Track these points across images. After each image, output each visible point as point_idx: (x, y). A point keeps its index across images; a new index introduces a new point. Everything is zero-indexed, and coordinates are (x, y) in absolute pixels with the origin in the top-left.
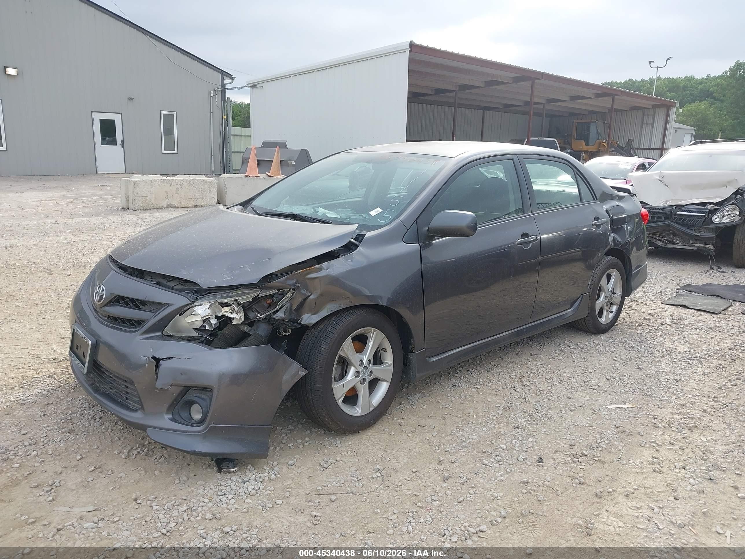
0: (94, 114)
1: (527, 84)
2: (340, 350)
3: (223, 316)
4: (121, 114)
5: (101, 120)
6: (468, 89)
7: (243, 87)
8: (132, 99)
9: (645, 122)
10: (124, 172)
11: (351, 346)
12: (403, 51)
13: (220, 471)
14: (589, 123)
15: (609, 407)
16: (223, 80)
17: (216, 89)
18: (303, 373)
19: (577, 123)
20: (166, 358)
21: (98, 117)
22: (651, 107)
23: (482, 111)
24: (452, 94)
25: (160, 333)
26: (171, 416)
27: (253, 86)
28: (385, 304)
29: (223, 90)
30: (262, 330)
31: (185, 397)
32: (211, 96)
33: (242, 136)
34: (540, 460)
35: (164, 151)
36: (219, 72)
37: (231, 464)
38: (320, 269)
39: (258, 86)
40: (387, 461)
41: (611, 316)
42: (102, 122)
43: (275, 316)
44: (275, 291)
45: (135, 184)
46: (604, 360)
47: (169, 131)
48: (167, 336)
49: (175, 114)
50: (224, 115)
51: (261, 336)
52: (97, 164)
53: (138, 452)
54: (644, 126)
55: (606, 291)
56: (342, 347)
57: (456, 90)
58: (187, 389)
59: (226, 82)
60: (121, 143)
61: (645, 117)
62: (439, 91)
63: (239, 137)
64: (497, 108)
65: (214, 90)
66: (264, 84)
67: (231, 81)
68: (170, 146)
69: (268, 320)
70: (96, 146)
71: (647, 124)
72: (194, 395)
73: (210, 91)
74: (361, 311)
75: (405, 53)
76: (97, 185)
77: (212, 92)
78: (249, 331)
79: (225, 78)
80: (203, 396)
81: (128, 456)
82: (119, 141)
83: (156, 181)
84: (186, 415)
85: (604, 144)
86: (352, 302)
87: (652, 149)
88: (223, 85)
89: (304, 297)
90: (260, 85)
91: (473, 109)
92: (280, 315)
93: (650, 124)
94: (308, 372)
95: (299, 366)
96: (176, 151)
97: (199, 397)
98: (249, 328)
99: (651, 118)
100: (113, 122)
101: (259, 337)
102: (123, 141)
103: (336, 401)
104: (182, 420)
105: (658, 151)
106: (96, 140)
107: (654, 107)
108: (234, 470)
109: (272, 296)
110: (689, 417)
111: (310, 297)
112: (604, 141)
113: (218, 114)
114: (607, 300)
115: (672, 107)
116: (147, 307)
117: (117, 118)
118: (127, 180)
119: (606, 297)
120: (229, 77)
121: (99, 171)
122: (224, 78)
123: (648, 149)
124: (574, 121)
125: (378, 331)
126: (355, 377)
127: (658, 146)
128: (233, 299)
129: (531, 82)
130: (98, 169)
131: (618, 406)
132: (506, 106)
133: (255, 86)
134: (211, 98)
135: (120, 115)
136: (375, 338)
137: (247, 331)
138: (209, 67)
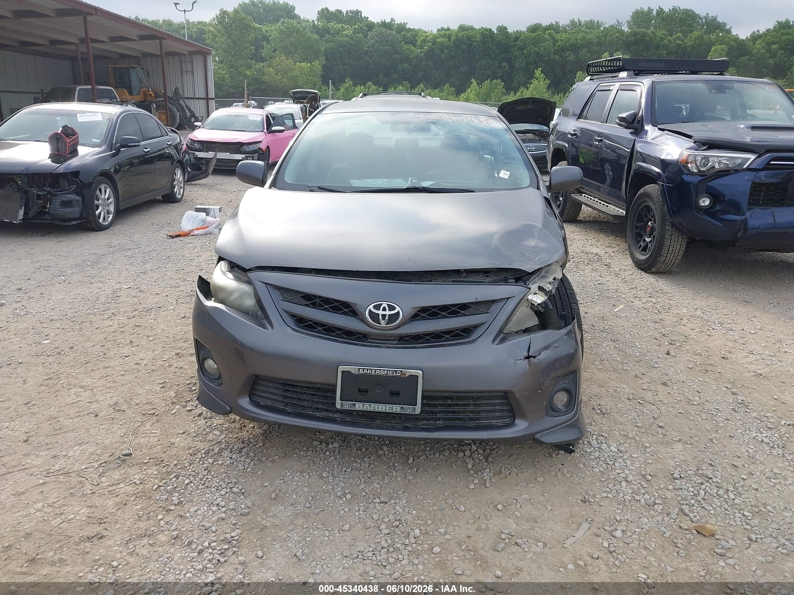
9: (184, 69)
14: (128, 69)
19: (113, 68)
22: (187, 53)
54: (184, 74)
61: (184, 64)
71: (186, 72)
72: (561, 383)
85: (151, 93)
87: (197, 98)
93: (189, 72)
97: (566, 383)
99: (189, 65)
104: (556, 413)
105: (203, 100)
107: (191, 53)
112: (150, 90)
115: (208, 55)
123: (194, 98)
124: (109, 66)
127: (203, 95)
129: (82, 17)
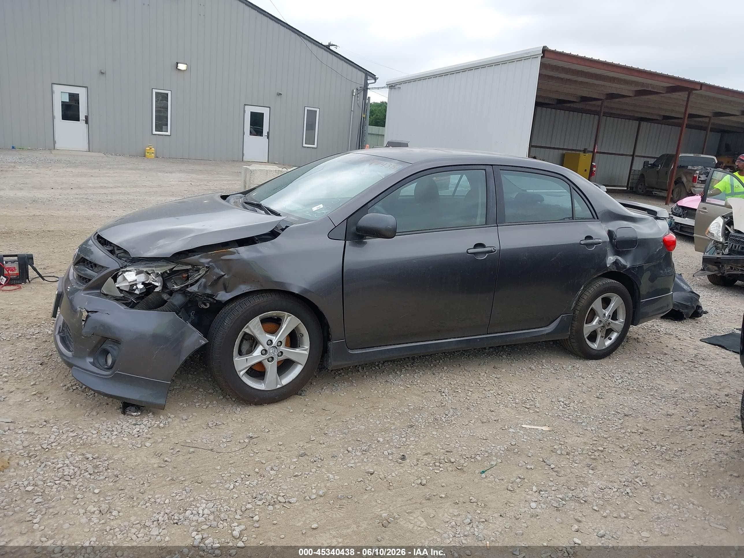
0: (246, 107)
1: (684, 95)
2: (245, 327)
3: (150, 284)
4: (270, 107)
5: (251, 112)
6: (617, 98)
7: (383, 88)
8: (281, 94)
10: (266, 161)
11: (259, 325)
12: (535, 57)
13: (124, 413)
15: (523, 426)
16: (366, 79)
17: (359, 88)
18: (203, 343)
20: (93, 311)
21: (249, 110)
23: (638, 122)
24: (599, 103)
25: (99, 291)
26: (92, 360)
27: (392, 86)
28: (296, 292)
29: (365, 89)
30: (178, 300)
31: (103, 346)
32: (353, 95)
33: (378, 135)
34: (403, 458)
35: (305, 145)
36: (364, 72)
37: (133, 408)
38: (233, 253)
39: (397, 87)
40: (265, 432)
41: (608, 343)
42: (253, 115)
43: (188, 289)
44: (189, 267)
45: (252, 172)
46: (567, 384)
47: (311, 126)
48: (103, 294)
49: (318, 110)
50: (364, 114)
51: (174, 305)
52: (244, 152)
53: (77, 388)
55: (601, 315)
56: (247, 325)
57: (603, 98)
58: (105, 339)
59: (369, 82)
60: (266, 135)
62: (584, 99)
63: (375, 136)
64: (655, 120)
65: (357, 89)
66: (401, 85)
67: (374, 81)
68: (310, 140)
69: (183, 291)
70: (245, 136)
72: (109, 345)
73: (353, 90)
74: (274, 296)
75: (537, 58)
76: (236, 171)
77: (355, 91)
78: (167, 299)
79: (369, 78)
80: (115, 347)
81: (68, 389)
82: (265, 133)
83: (271, 171)
84: (103, 361)
86: (262, 286)
88: (366, 84)
89: (218, 276)
90: (398, 86)
91: (627, 119)
92: (194, 289)
94: (208, 341)
95: (201, 335)
96: (315, 146)
97: (111, 347)
98: (169, 297)
100: (262, 114)
101: (172, 305)
102: (268, 133)
103: (236, 372)
104: (99, 365)
106: (245, 131)
108: (135, 414)
109: (187, 271)
110: (598, 450)
111: (224, 276)
113: (358, 112)
114: (602, 325)
116: (96, 269)
117: (265, 111)
118: (247, 168)
119: (600, 321)
120: (373, 78)
121: (245, 159)
122: (367, 78)
125: (293, 316)
126: (262, 354)
128: (151, 269)
129: (687, 93)
130: (244, 157)
131: (533, 427)
132: (666, 118)
133: (393, 87)
134: (354, 96)
135: (268, 109)
136: (289, 322)
137: (166, 299)
138: (354, 67)
